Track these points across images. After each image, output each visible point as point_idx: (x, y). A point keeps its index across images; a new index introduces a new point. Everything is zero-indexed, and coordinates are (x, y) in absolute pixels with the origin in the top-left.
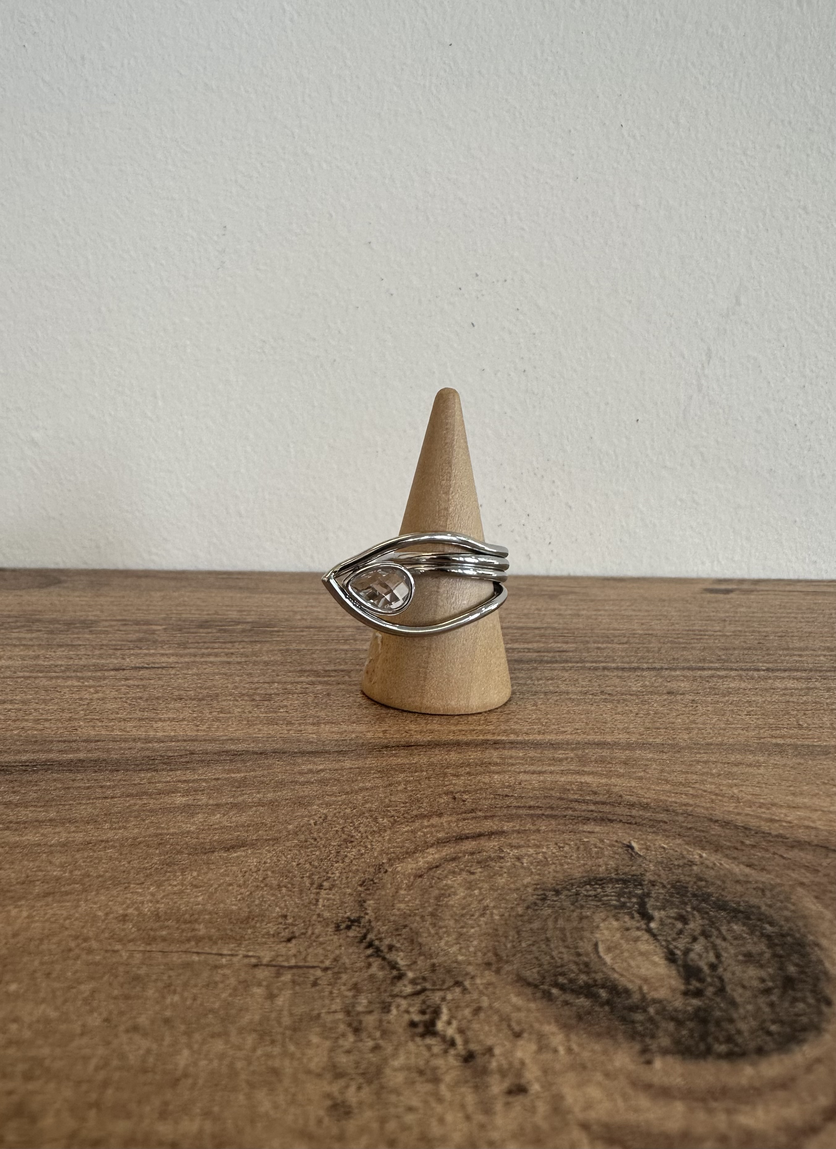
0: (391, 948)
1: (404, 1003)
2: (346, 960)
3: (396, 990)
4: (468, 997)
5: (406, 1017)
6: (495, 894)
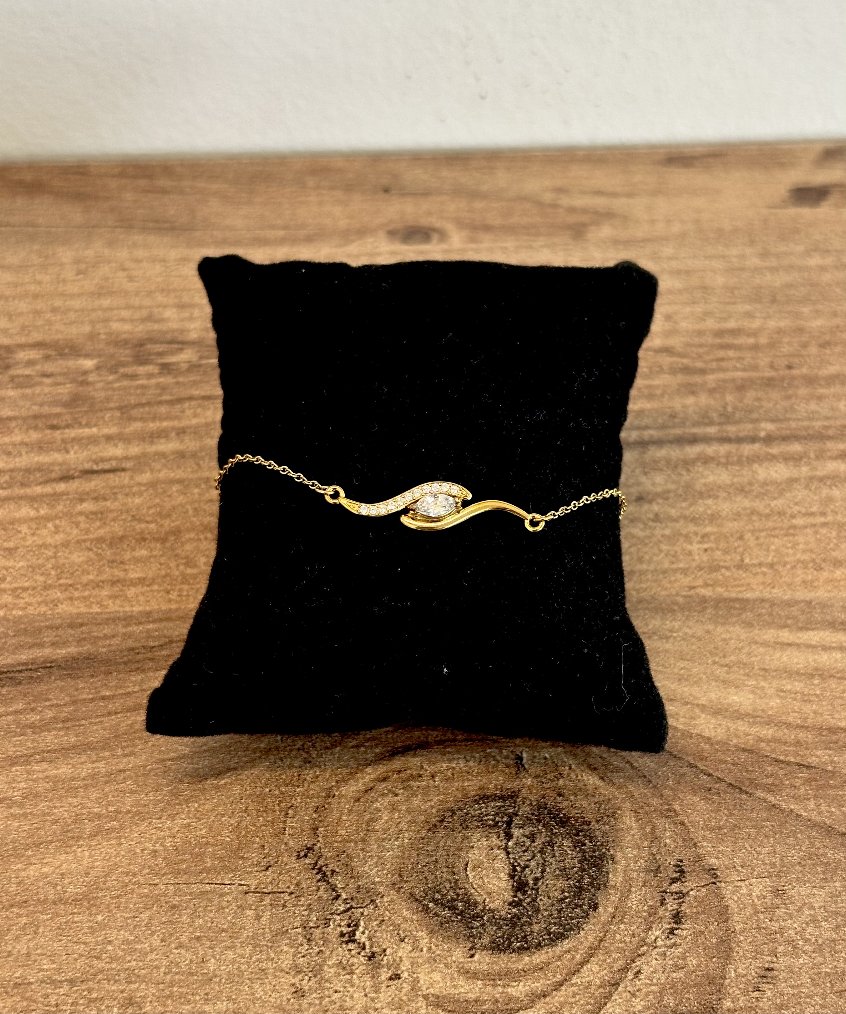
0: (333, 872)
1: (338, 919)
2: (303, 884)
3: (334, 908)
4: (377, 912)
5: (339, 930)
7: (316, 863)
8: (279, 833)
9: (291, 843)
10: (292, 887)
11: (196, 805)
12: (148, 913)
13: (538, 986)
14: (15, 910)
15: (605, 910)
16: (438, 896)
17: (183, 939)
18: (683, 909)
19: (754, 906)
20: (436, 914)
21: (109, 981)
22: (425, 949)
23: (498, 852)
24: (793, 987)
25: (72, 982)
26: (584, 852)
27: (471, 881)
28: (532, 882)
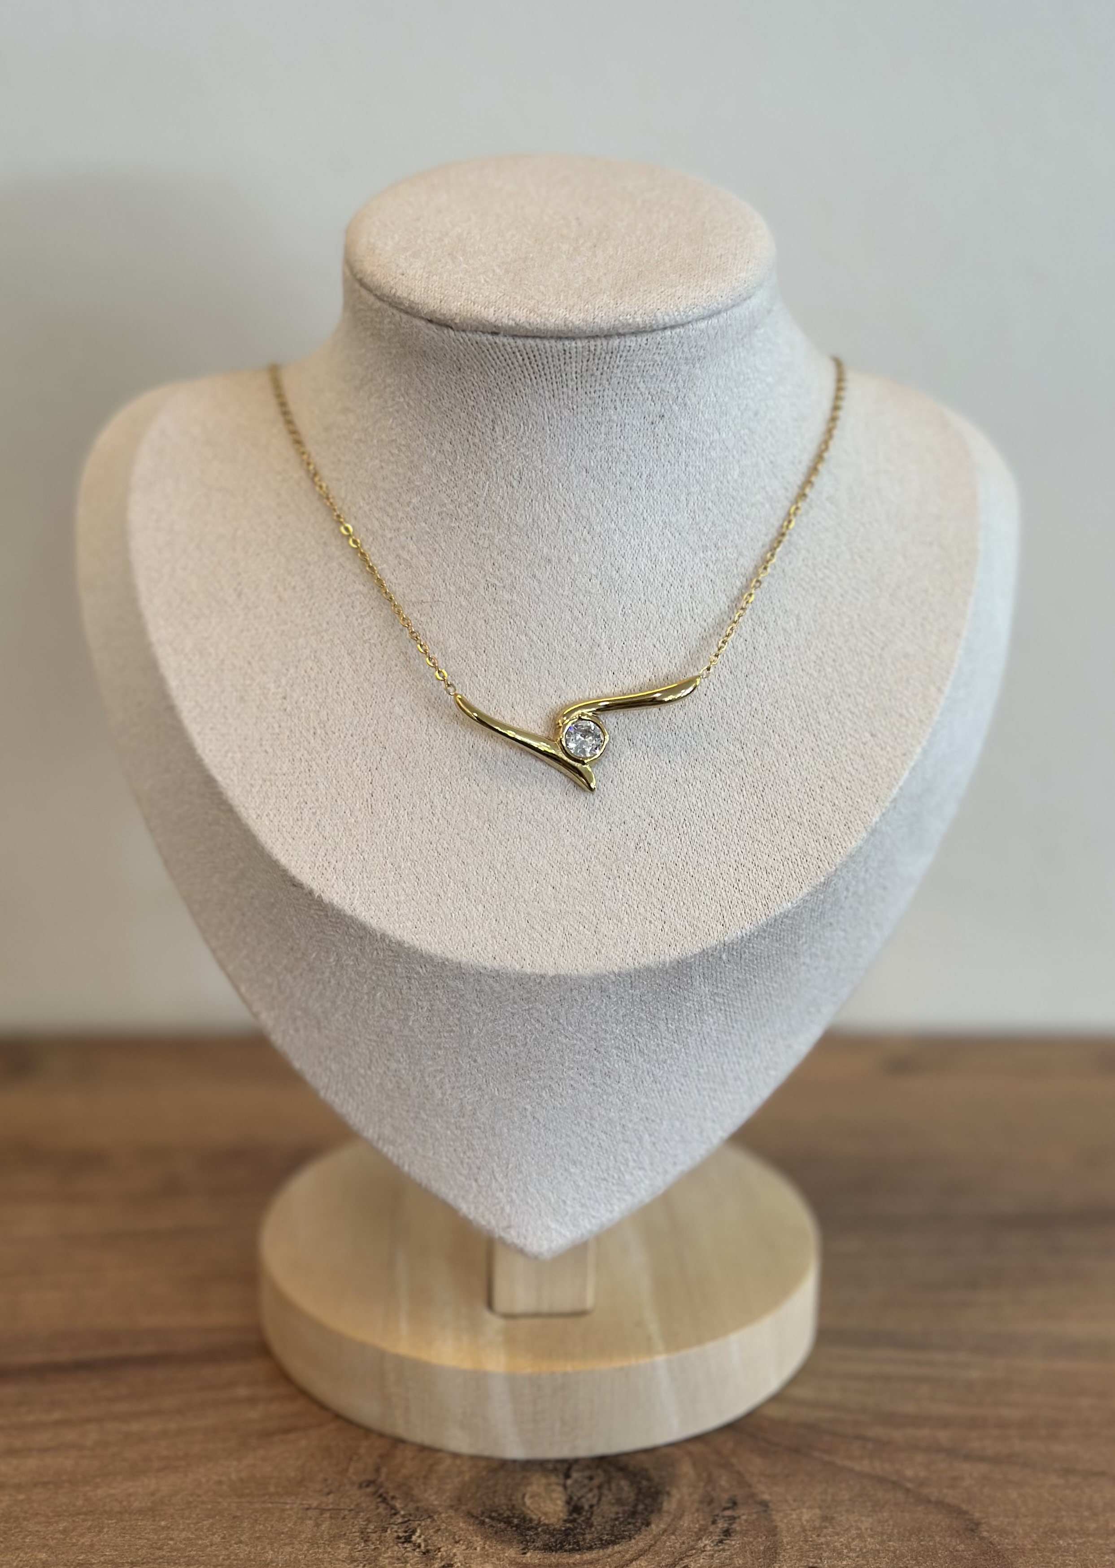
0: (393, 1497)
1: (395, 1527)
2: (364, 1505)
3: (392, 1521)
4: (434, 1524)
5: (395, 1534)
7: (377, 1491)
9: (354, 1478)
10: (352, 1507)
12: (210, 1521)
15: (657, 1526)
16: (493, 1514)
17: (243, 1538)
18: (734, 1526)
19: (802, 1526)
20: (492, 1526)
22: (479, 1548)
23: (557, 1487)
26: (641, 1488)
28: (587, 1507)
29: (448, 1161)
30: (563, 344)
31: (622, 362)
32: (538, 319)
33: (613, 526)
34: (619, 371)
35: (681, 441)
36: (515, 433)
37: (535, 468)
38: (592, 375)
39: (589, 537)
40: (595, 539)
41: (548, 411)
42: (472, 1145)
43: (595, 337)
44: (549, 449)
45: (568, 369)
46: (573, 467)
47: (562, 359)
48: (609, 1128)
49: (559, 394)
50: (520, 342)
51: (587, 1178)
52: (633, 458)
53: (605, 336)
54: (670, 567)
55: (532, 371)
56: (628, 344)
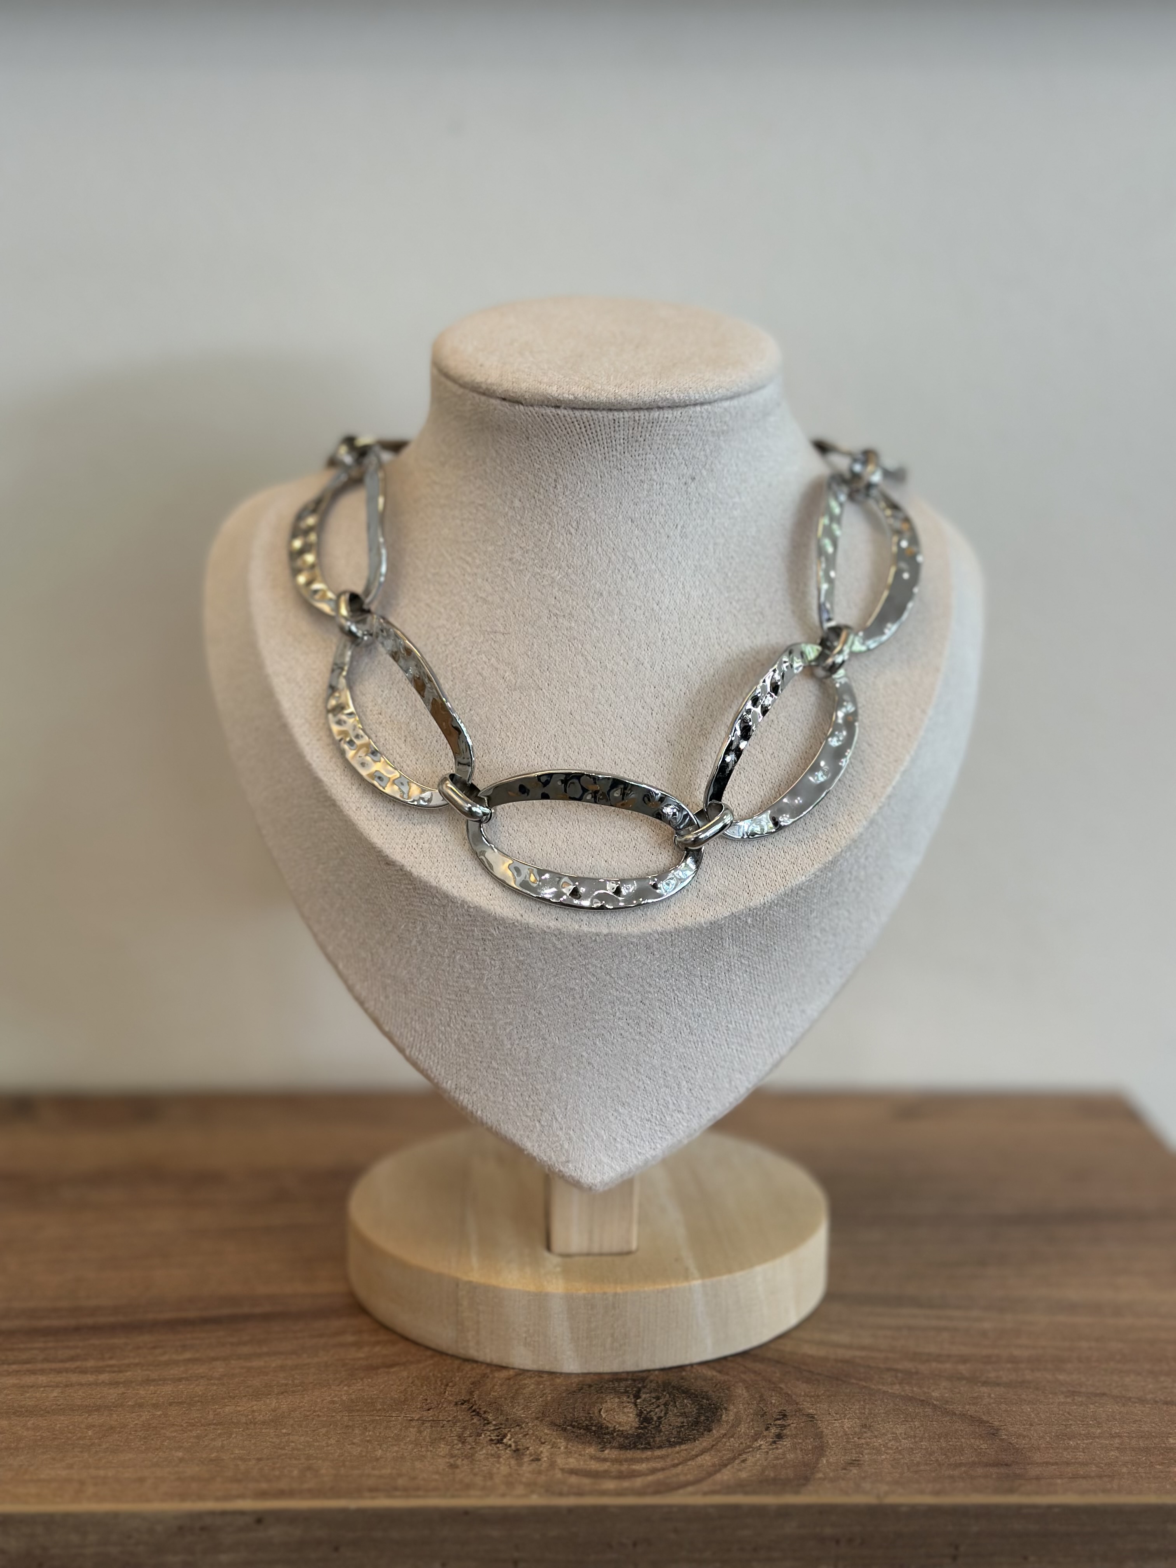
0: (485, 1412)
1: (489, 1433)
2: (459, 1417)
3: (485, 1428)
4: (522, 1430)
5: (489, 1438)
6: (552, 1388)
7: (472, 1407)
8: (441, 1393)
9: (450, 1398)
10: (450, 1419)
11: (370, 1380)
12: (325, 1429)
13: (659, 1464)
14: (212, 1427)
15: (718, 1431)
16: (574, 1423)
17: (355, 1441)
18: (784, 1432)
19: (845, 1431)
20: (573, 1432)
21: (290, 1458)
22: (562, 1448)
23: (628, 1404)
24: (875, 1469)
25: (259, 1460)
26: (702, 1405)
27: (604, 1416)
28: (655, 1419)
29: (515, 1105)
30: (613, 415)
31: (661, 431)
32: (593, 394)
33: (654, 567)
34: (658, 438)
35: (709, 501)
36: (573, 490)
37: (589, 517)
38: (637, 441)
39: (633, 576)
40: (639, 577)
41: (600, 471)
42: (537, 1090)
43: (639, 409)
44: (601, 503)
45: (617, 436)
46: (621, 517)
47: (612, 427)
48: (652, 1073)
49: (609, 457)
50: (578, 413)
51: (635, 1118)
52: (670, 512)
53: (647, 409)
54: (700, 603)
55: (587, 437)
56: (666, 415)
